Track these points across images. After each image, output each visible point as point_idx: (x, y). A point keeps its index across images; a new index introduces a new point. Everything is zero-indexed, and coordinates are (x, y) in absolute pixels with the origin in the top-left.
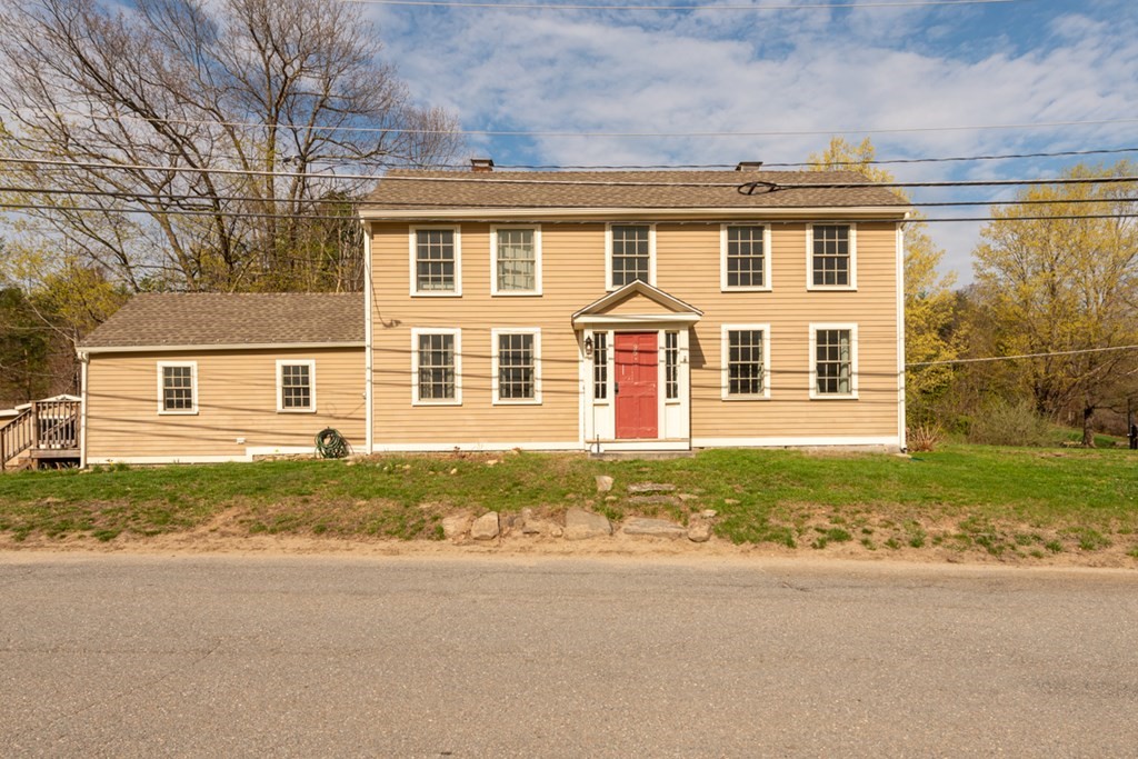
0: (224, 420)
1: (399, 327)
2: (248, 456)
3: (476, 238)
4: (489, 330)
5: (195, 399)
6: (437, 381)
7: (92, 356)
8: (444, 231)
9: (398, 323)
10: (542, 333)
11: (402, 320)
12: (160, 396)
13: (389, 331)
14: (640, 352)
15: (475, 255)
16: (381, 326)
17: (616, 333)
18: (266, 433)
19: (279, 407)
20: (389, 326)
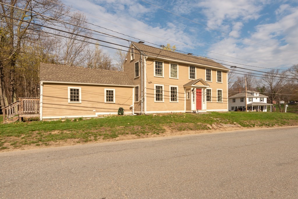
0: (89, 105)
1: (152, 83)
2: (96, 115)
3: (167, 65)
4: (169, 86)
5: (80, 98)
6: (159, 97)
7: (44, 83)
8: (161, 62)
9: (151, 82)
10: (178, 87)
11: (152, 82)
12: (69, 97)
13: (149, 84)
14: (199, 92)
15: (166, 68)
16: (148, 83)
17: (196, 89)
18: (101, 108)
19: (105, 101)
20: (149, 83)
